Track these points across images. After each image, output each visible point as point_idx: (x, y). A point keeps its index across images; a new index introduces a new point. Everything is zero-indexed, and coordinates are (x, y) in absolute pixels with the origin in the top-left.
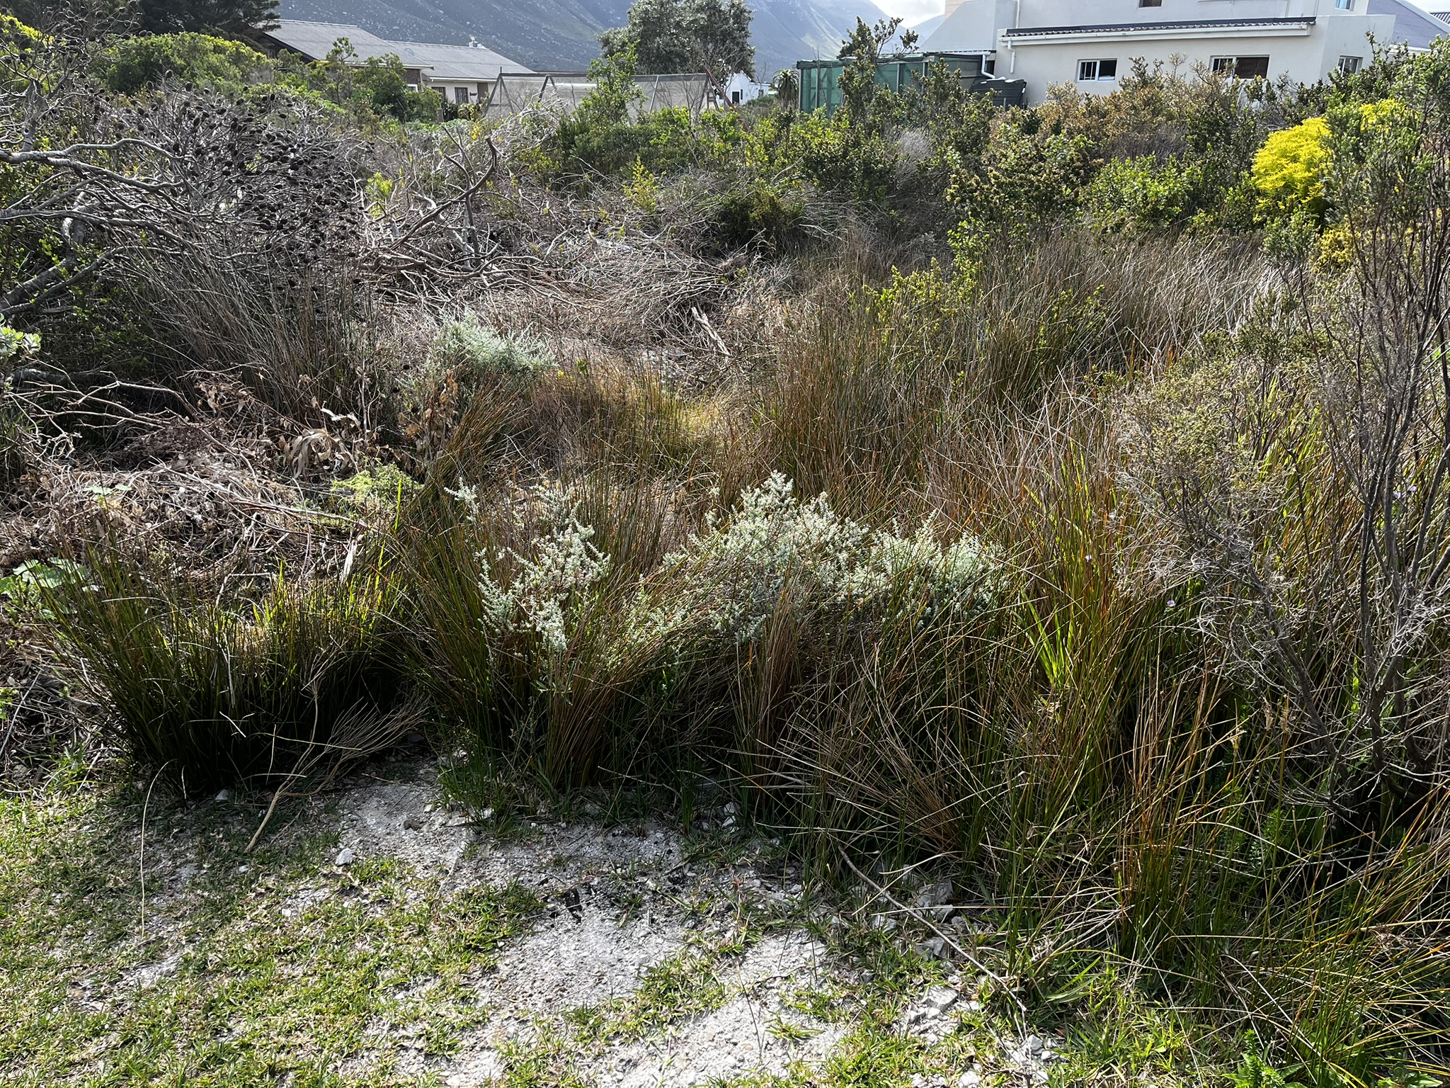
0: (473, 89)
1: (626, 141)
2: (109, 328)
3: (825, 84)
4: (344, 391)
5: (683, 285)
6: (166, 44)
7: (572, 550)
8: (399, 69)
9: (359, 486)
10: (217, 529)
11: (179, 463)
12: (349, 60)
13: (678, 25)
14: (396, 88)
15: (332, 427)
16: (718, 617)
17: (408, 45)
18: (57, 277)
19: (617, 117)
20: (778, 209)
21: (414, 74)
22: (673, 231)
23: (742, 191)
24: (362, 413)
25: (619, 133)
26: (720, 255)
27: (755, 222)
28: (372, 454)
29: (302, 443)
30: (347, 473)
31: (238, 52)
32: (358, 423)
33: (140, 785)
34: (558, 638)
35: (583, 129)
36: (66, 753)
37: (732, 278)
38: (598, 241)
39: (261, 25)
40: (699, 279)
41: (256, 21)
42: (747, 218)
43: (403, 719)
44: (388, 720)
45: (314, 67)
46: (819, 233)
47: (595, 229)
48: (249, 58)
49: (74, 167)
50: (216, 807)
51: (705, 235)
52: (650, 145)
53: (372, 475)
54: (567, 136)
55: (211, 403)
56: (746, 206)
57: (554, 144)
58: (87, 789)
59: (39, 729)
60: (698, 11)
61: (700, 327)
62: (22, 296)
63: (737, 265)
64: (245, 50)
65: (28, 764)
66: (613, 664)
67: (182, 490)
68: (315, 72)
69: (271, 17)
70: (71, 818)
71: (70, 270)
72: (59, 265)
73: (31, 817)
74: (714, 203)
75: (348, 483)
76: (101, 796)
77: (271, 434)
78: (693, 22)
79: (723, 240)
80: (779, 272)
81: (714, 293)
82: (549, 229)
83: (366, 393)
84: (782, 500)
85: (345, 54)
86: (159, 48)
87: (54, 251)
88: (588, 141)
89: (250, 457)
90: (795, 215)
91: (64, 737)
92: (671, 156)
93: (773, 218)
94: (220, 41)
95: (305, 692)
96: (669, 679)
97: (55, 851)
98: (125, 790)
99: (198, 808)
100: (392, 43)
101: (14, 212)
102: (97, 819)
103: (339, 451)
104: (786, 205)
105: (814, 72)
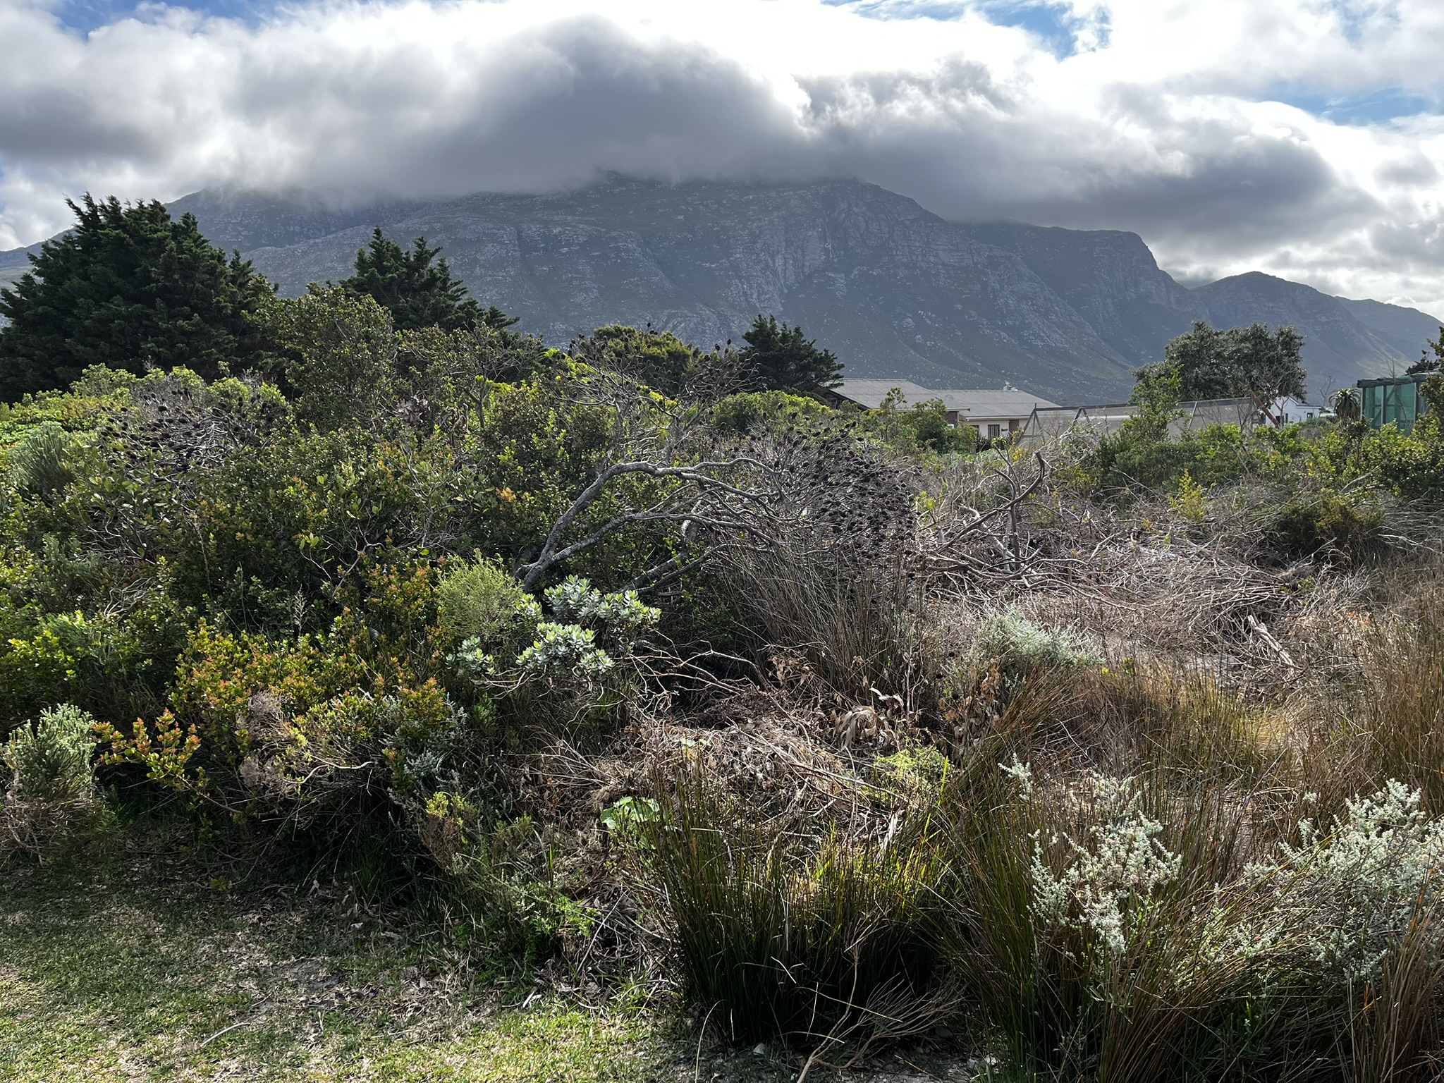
0: (1005, 426)
1: (1170, 457)
2: (705, 610)
3: (1392, 401)
4: (890, 675)
5: (1238, 593)
6: (756, 400)
7: (1136, 845)
8: (942, 412)
9: (898, 764)
10: (774, 788)
11: (748, 726)
12: (899, 406)
13: (1219, 355)
14: (938, 426)
15: (879, 705)
16: (1320, 945)
17: (949, 392)
18: (673, 567)
19: (1158, 436)
20: (1352, 518)
21: (952, 416)
22: (1224, 539)
23: (1304, 501)
24: (905, 696)
25: (1163, 450)
26: (1279, 565)
27: (1323, 532)
28: (912, 735)
29: (851, 718)
30: (889, 750)
31: (807, 405)
32: (902, 704)
33: (689, 1022)
34: (1117, 940)
35: (1124, 448)
36: (631, 978)
37: (1295, 588)
38: (1142, 549)
39: (827, 384)
40: (1255, 589)
41: (825, 381)
42: (1312, 527)
43: (937, 1006)
44: (922, 1003)
45: (867, 414)
46: (1404, 544)
47: (1136, 538)
48: (815, 410)
49: (699, 480)
50: (754, 1060)
51: (1262, 544)
52: (1195, 460)
53: (912, 754)
54: (1107, 455)
55: (780, 676)
56: (1310, 516)
57: (1092, 463)
58: (644, 1017)
59: (612, 951)
60: (1241, 341)
61: (1258, 636)
62: (646, 581)
63: (1300, 575)
64: (814, 403)
65: (599, 984)
66: (1183, 983)
67: (749, 749)
68: (869, 417)
69: (837, 377)
70: (630, 1041)
71: (684, 563)
72: (676, 558)
73: (597, 1033)
74: (1273, 513)
75: (890, 760)
76: (656, 1025)
77: (824, 708)
78: (1236, 351)
79: (1282, 551)
80: (1354, 583)
81: (1274, 603)
82: (1089, 538)
83: (911, 677)
84: (1407, 813)
85: (896, 401)
86: (750, 404)
87: (673, 547)
88: (1129, 458)
89: (806, 726)
90: (1372, 525)
91: (631, 963)
92: (1220, 469)
93: (1344, 528)
94: (795, 398)
95: (846, 954)
96: (1253, 1015)
97: (614, 1070)
98: (676, 1024)
99: (737, 1057)
100: (935, 392)
101: (651, 514)
102: (650, 1048)
103: (884, 729)
104: (1361, 513)
105: (1379, 391)
